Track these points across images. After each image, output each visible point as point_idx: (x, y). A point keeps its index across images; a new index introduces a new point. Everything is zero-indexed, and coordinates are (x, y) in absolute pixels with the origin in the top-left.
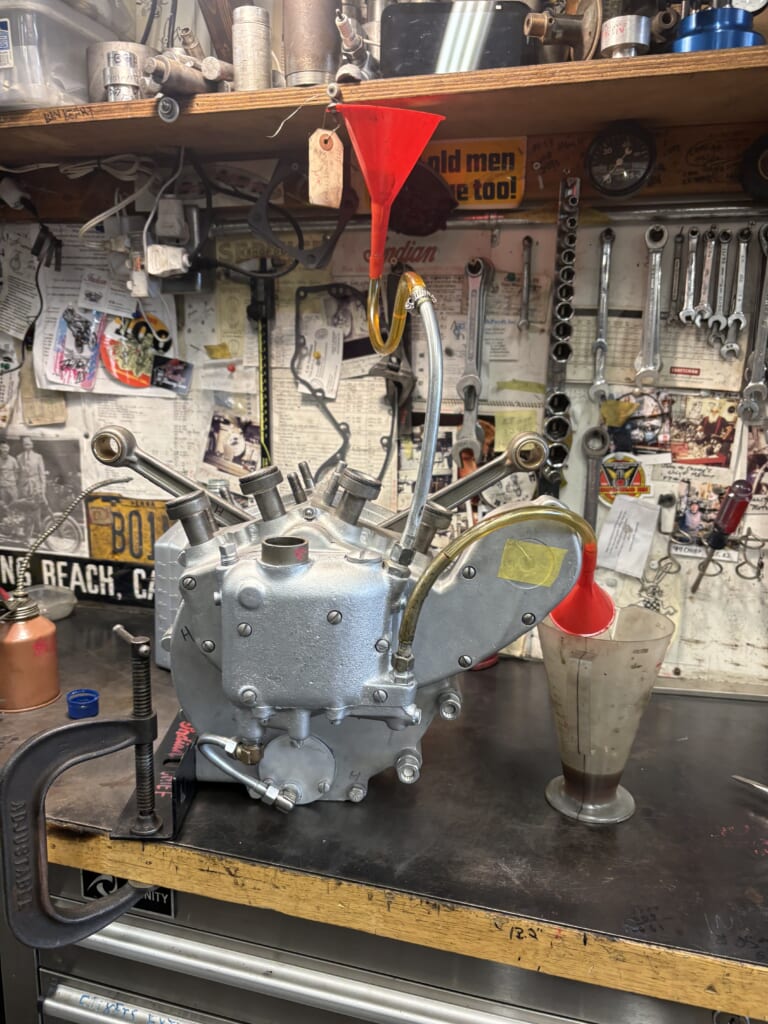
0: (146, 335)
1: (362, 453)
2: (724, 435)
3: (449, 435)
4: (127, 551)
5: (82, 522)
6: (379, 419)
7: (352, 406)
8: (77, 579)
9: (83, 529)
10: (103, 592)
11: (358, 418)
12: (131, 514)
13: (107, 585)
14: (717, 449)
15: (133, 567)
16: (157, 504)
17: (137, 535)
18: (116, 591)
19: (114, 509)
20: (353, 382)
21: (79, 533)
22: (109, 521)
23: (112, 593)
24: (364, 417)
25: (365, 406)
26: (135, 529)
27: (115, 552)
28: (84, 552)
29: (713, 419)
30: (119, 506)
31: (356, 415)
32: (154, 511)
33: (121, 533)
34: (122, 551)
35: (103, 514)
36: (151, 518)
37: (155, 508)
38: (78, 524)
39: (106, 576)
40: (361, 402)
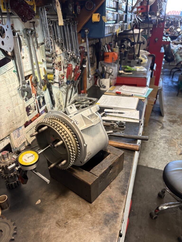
1: (14, 96)
2: (61, 64)
6: (15, 84)
7: (7, 83)
11: (11, 86)
14: (60, 67)
20: (4, 75)
24: (11, 85)
25: (11, 81)
29: (59, 62)
31: (10, 85)
40: (9, 80)
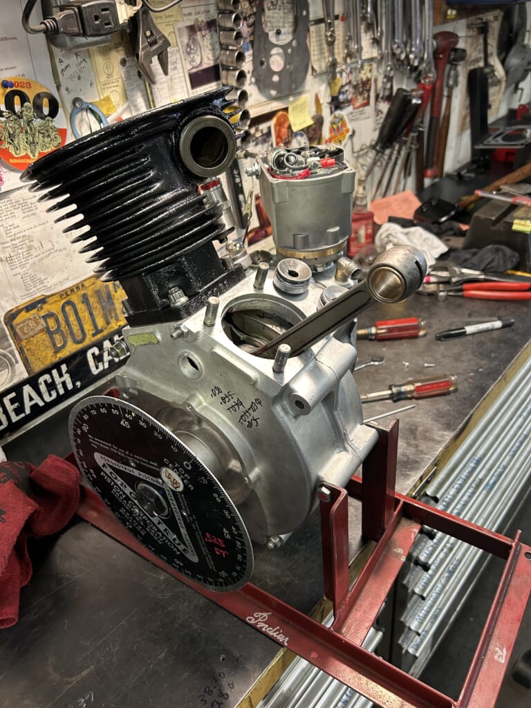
0: (22, 106)
3: (269, 128)
4: (70, 342)
5: (10, 346)
8: (31, 399)
9: (12, 352)
10: (62, 392)
12: (63, 308)
13: (64, 384)
15: (83, 352)
16: (86, 284)
17: (76, 323)
18: (74, 383)
19: (42, 313)
21: (9, 360)
22: (40, 327)
23: (70, 386)
26: (72, 318)
27: (57, 351)
28: (22, 373)
30: (46, 307)
32: (85, 291)
33: (58, 330)
34: (63, 346)
35: (32, 324)
36: (85, 299)
37: (86, 288)
38: (5, 352)
39: (61, 375)
